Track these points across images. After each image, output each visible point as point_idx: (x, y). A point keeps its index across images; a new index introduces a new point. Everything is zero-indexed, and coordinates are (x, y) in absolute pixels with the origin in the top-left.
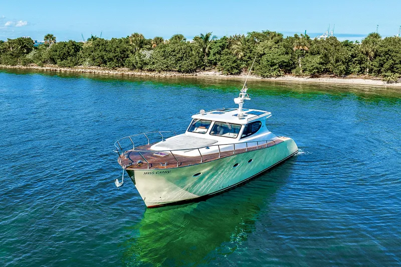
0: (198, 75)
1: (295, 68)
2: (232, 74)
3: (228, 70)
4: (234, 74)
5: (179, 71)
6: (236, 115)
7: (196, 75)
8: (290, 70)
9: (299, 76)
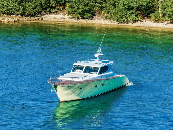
0: (44, 19)
1: (154, 12)
2: (83, 18)
3: (80, 14)
4: (86, 18)
5: (22, 15)
6: (96, 63)
7: (42, 19)
8: (149, 14)
9: (158, 21)
